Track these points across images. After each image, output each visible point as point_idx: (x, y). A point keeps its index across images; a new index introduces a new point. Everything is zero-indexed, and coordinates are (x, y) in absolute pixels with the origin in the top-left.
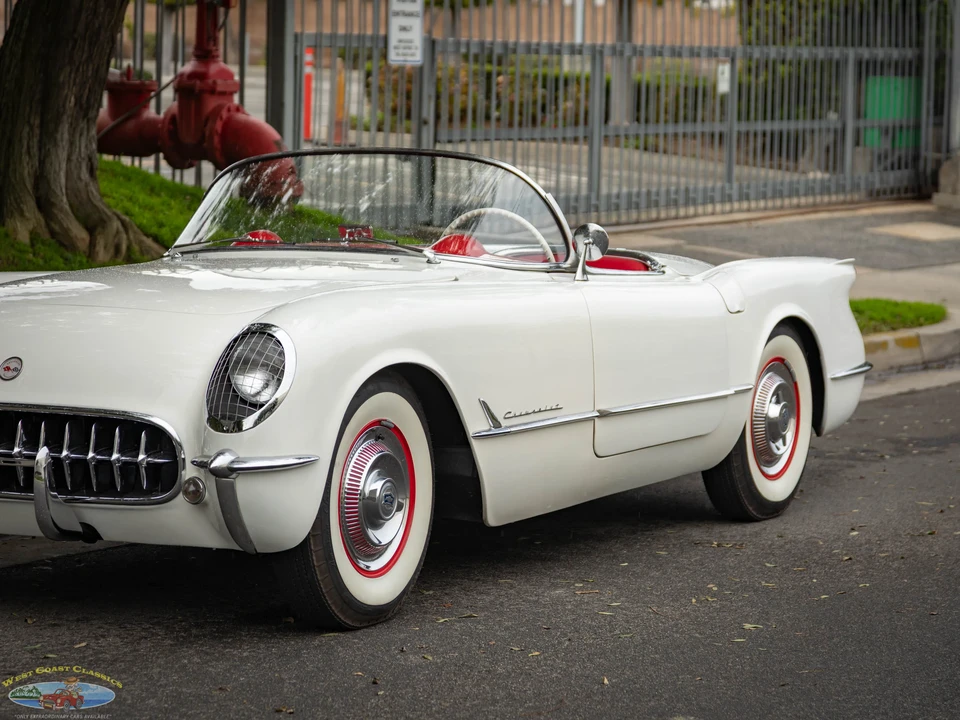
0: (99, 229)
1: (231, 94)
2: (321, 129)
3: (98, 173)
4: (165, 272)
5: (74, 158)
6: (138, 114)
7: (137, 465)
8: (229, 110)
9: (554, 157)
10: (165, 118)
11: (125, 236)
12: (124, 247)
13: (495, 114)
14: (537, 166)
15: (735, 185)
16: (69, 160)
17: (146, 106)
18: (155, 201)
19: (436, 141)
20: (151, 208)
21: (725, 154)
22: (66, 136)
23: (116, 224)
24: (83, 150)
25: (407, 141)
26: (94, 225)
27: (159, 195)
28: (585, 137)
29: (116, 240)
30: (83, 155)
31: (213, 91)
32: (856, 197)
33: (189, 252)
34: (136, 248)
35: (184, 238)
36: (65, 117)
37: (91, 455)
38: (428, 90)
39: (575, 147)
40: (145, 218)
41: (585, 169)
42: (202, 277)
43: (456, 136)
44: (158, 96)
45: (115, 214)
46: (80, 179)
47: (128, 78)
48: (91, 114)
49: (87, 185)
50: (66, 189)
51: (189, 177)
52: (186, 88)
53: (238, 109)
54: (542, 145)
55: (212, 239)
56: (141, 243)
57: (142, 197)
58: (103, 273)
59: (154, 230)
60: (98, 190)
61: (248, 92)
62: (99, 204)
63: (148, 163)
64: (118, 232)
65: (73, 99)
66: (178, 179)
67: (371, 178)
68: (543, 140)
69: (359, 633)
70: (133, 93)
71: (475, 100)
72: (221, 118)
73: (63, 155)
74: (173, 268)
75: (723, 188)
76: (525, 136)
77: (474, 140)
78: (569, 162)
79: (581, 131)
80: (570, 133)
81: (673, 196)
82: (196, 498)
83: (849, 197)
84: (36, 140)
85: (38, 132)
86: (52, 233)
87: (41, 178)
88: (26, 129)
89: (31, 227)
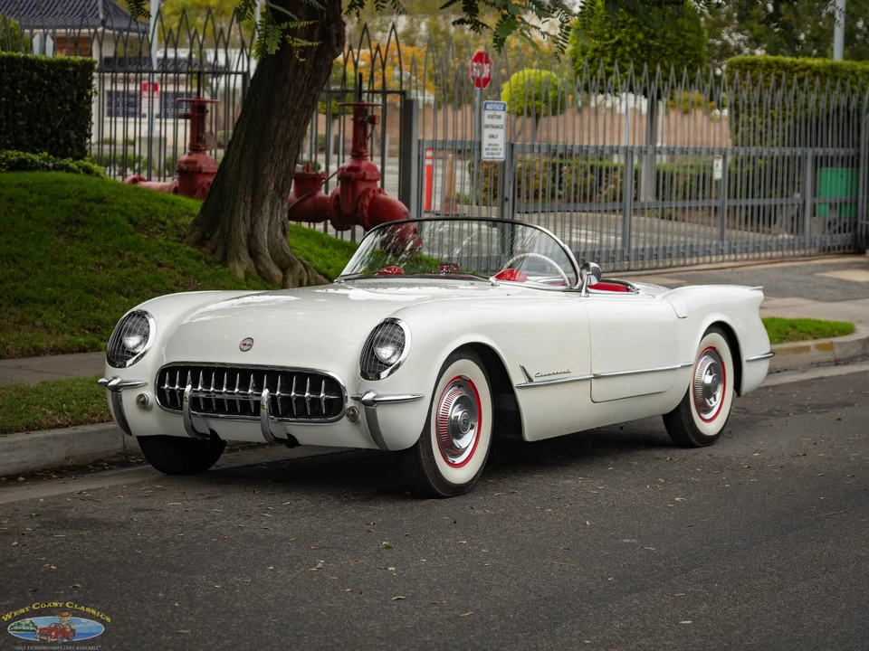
0: (289, 270)
1: (375, 181)
3: (290, 233)
5: (273, 223)
6: (313, 194)
8: (374, 192)
9: (599, 223)
10: (331, 197)
11: (305, 274)
12: (305, 281)
13: (558, 193)
14: (587, 230)
15: (726, 243)
16: (270, 224)
17: (318, 189)
19: (513, 213)
20: (322, 256)
21: (719, 220)
22: (268, 209)
23: (300, 266)
24: (279, 218)
25: (494, 212)
26: (286, 266)
28: (620, 210)
29: (300, 277)
30: (280, 221)
31: (363, 179)
32: (813, 252)
34: (313, 282)
36: (268, 197)
39: (613, 216)
40: (318, 263)
43: (531, 209)
44: (327, 182)
45: (299, 260)
46: (278, 237)
47: (308, 171)
48: (285, 195)
49: (282, 241)
50: (269, 243)
52: (345, 177)
53: (380, 191)
54: (590, 215)
56: (316, 278)
57: (317, 249)
59: (325, 270)
60: (289, 244)
62: (289, 254)
63: (319, 227)
64: (301, 272)
65: (274, 186)
66: (339, 237)
68: (591, 211)
70: (310, 181)
71: (545, 183)
72: (369, 197)
73: (267, 221)
75: (717, 245)
76: (579, 209)
78: (609, 227)
79: (617, 205)
80: (610, 207)
81: (682, 251)
83: (808, 252)
84: (249, 211)
85: (249, 206)
86: (259, 272)
87: (252, 236)
88: (243, 204)
89: (245, 268)
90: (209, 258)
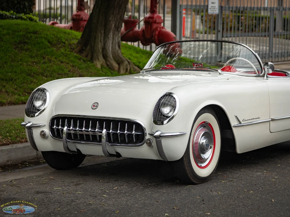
0: (121, 64)
1: (161, 23)
2: (188, 33)
3: (121, 47)
4: (141, 77)
5: (114, 42)
6: (133, 29)
7: (132, 135)
8: (160, 28)
9: (258, 41)
10: (141, 31)
11: (129, 66)
12: (129, 69)
13: (240, 28)
14: (253, 44)
16: (112, 43)
17: (135, 27)
18: (138, 55)
19: (223, 37)
20: (137, 57)
22: (112, 36)
23: (126, 62)
24: (117, 40)
25: (213, 37)
26: (120, 62)
27: (139, 53)
28: (268, 36)
29: (126, 67)
30: (116, 42)
31: (155, 22)
33: (148, 71)
34: (132, 69)
35: (146, 67)
36: (111, 30)
37: (119, 131)
38: (220, 21)
39: (265, 38)
40: (135, 61)
41: (268, 45)
42: (152, 79)
43: (229, 35)
44: (139, 24)
45: (126, 59)
46: (116, 49)
47: (130, 19)
48: (119, 30)
49: (118, 51)
50: (112, 52)
51: (148, 48)
52: (148, 22)
53: (163, 28)
54: (255, 38)
55: (155, 67)
56: (134, 68)
57: (134, 54)
58: (122, 77)
59: (138, 64)
60: (121, 52)
61: (166, 22)
62: (121, 57)
63: (136, 44)
65: (114, 25)
66: (145, 49)
67: (203, 49)
68: (255, 36)
69: (198, 185)
70: (131, 23)
71: (234, 24)
72: (158, 30)
73: (111, 42)
74: (143, 76)
76: (250, 35)
77: (234, 36)
78: (263, 43)
79: (267, 34)
80: (263, 34)
82: (150, 144)
84: (103, 37)
85: (103, 35)
86: (108, 65)
87: (104, 49)
88: (100, 34)
89: (101, 63)
90: (85, 59)
